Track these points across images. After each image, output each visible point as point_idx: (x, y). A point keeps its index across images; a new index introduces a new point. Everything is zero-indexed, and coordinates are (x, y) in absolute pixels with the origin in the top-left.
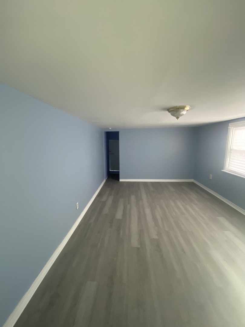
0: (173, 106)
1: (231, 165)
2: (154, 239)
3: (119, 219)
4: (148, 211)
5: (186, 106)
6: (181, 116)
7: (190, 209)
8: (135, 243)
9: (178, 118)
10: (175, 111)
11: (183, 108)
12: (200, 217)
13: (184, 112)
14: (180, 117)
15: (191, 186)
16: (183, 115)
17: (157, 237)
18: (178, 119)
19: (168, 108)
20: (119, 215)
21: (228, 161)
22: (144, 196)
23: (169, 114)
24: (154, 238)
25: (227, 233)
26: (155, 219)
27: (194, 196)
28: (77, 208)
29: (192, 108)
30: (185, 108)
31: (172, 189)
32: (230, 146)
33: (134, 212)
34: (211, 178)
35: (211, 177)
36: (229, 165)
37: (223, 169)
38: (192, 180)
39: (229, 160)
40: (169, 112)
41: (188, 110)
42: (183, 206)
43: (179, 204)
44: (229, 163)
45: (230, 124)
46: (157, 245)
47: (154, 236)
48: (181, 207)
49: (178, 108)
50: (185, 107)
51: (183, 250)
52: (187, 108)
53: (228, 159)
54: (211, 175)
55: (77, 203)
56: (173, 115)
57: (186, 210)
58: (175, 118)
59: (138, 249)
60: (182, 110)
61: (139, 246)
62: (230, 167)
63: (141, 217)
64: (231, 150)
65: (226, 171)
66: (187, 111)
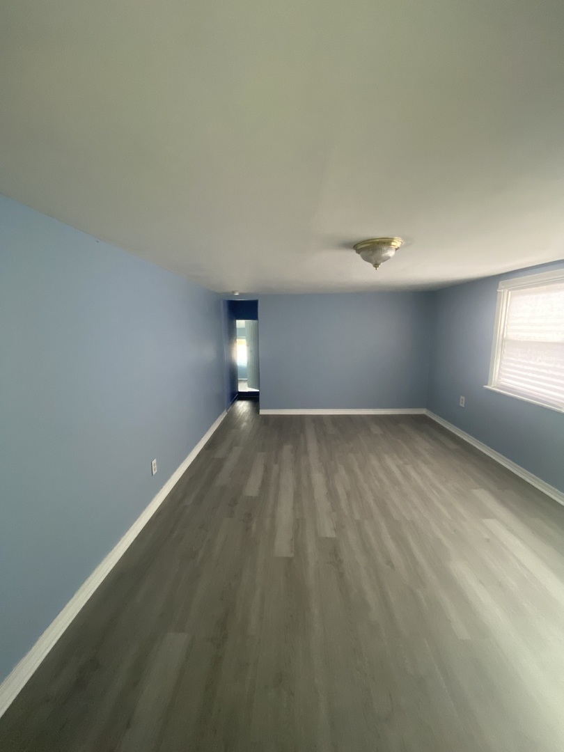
0: (365, 239)
1: (503, 374)
2: (327, 538)
3: (252, 497)
4: (318, 478)
5: (393, 239)
6: (384, 261)
7: (413, 474)
8: (283, 546)
9: (376, 265)
10: (371, 249)
11: (387, 242)
12: (434, 492)
13: (391, 253)
14: (381, 264)
15: (421, 423)
16: (388, 258)
17: (334, 535)
18: (376, 267)
19: (356, 243)
20: (252, 488)
21: (498, 366)
22: (312, 446)
23: (358, 256)
24: (328, 536)
25: (490, 523)
26: (332, 494)
27: (423, 444)
28: (154, 473)
29: (408, 242)
30: (393, 244)
31: (376, 430)
32: (501, 332)
33: (288, 480)
34: (463, 406)
35: (462, 402)
36: (499, 374)
37: (486, 385)
38: (424, 411)
39: (501, 364)
40: (358, 251)
41: (398, 248)
42: (398, 466)
43: (389, 461)
44: (500, 369)
45: (501, 284)
46: (333, 552)
47: (328, 531)
48: (394, 469)
49: (378, 243)
50: (393, 241)
51: (389, 562)
52: (397, 243)
53: (499, 361)
54: (462, 398)
55: (154, 462)
56: (367, 259)
57: (406, 475)
58: (370, 266)
59: (289, 560)
60: (385, 248)
61: (292, 555)
62: (502, 379)
63: (302, 492)
64: (503, 340)
65: (494, 387)
66: (396, 249)
